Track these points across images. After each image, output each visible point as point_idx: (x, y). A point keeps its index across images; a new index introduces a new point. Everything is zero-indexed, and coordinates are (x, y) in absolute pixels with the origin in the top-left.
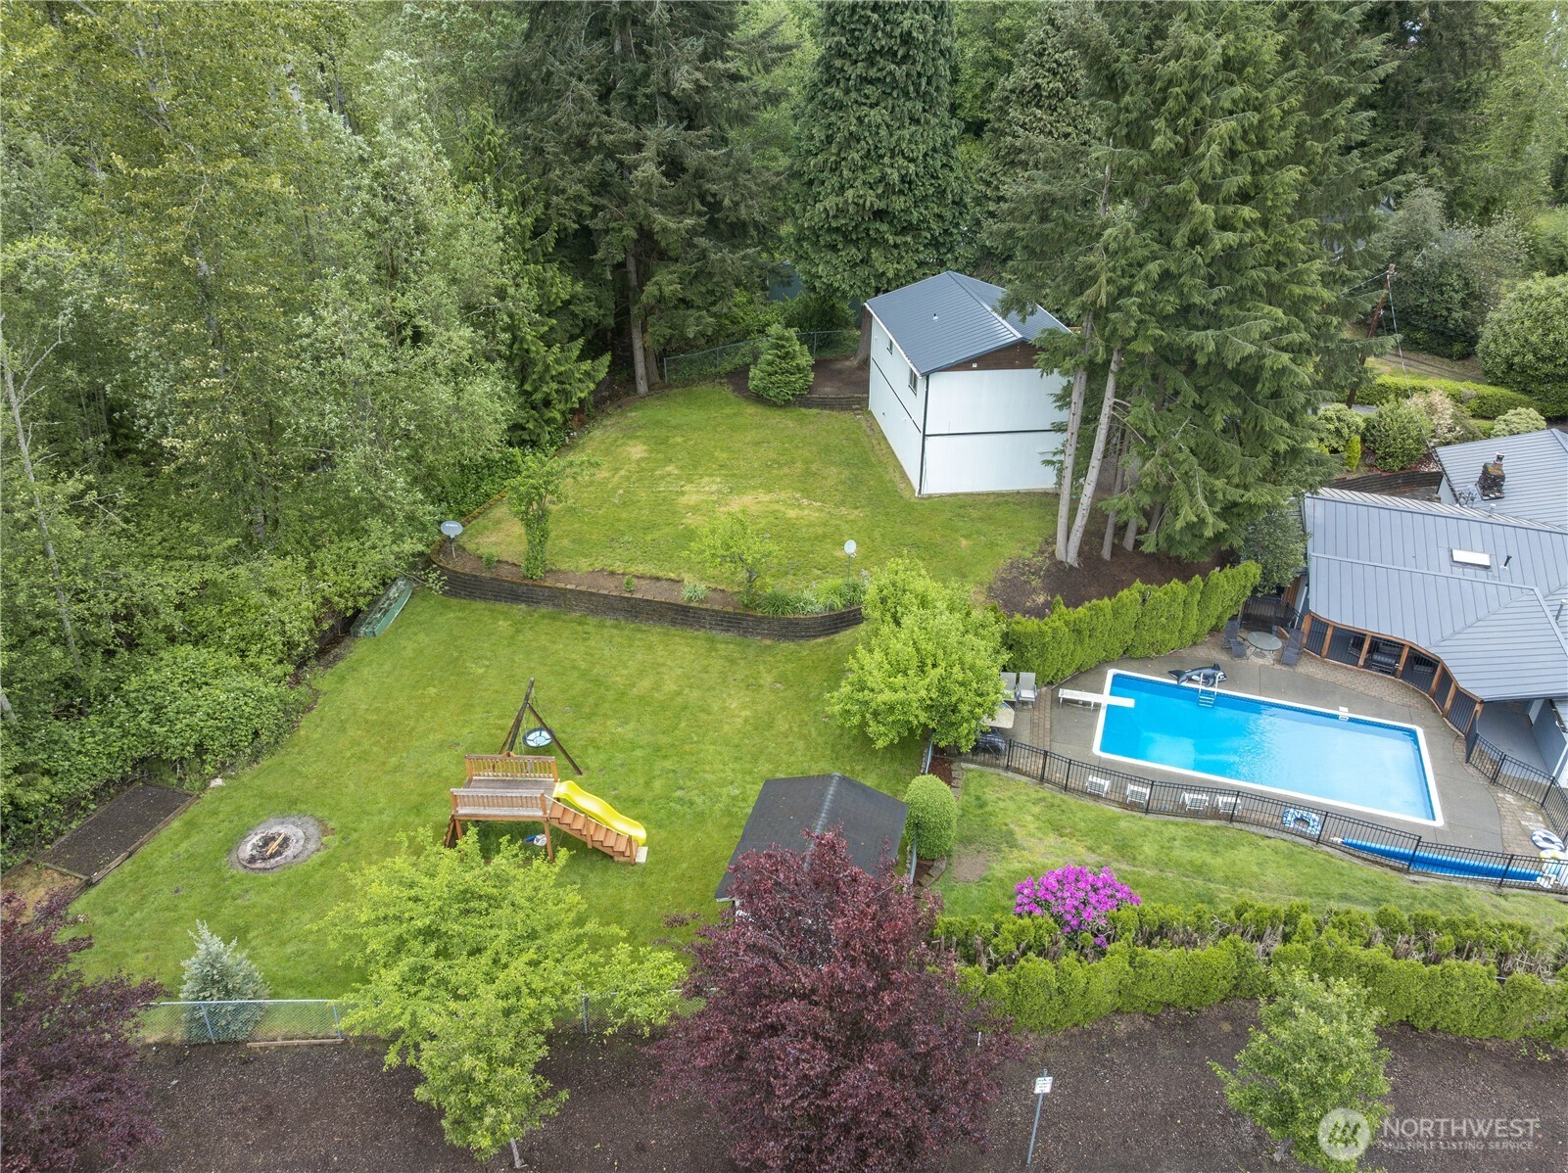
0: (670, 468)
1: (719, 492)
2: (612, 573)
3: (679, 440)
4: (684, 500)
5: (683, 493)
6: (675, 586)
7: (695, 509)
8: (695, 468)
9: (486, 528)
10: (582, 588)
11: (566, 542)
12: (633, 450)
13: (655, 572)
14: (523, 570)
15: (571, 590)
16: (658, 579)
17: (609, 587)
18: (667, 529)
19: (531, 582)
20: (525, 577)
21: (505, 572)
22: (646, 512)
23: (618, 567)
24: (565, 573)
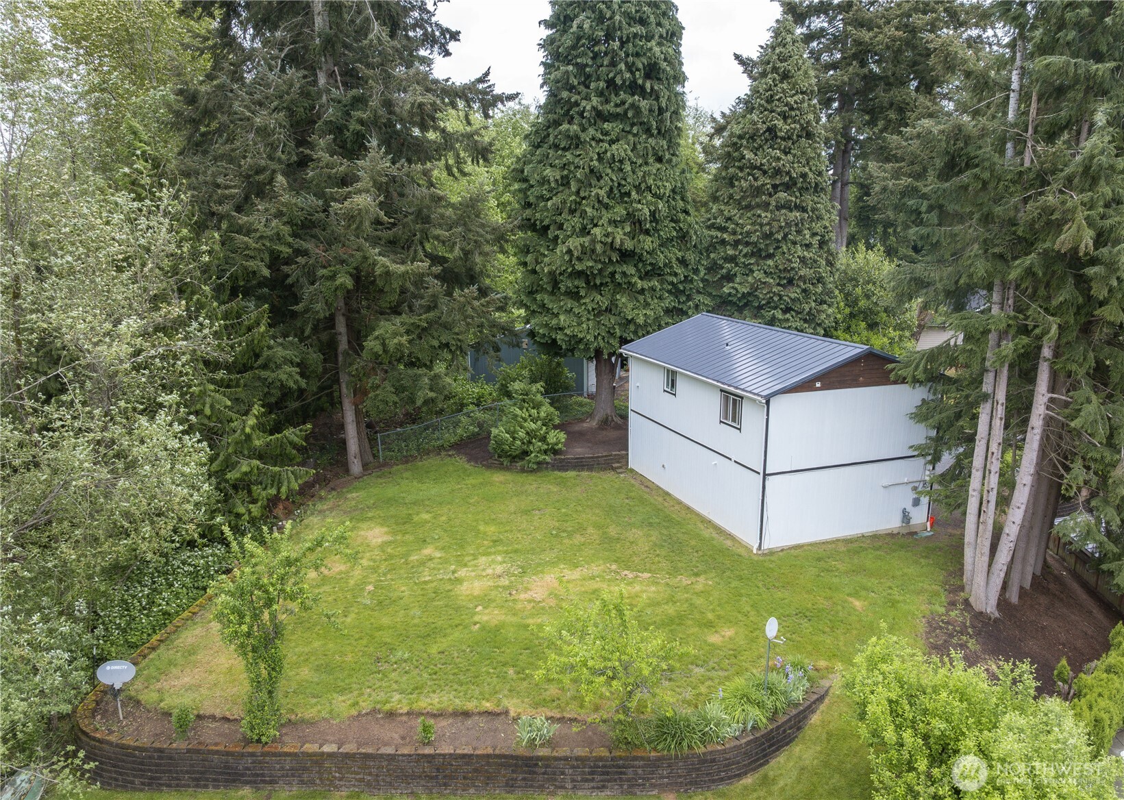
0: (428, 551)
1: (507, 573)
2: (391, 715)
3: (426, 516)
4: (464, 589)
5: (459, 581)
6: (498, 723)
7: (485, 600)
8: (462, 547)
9: (171, 663)
10: (349, 748)
11: (305, 673)
12: (370, 534)
13: (459, 703)
14: (244, 727)
15: (331, 755)
16: (466, 714)
17: (390, 741)
18: (457, 634)
19: (258, 749)
20: (248, 741)
21: (211, 736)
22: (416, 611)
23: (399, 703)
24: (311, 723)
